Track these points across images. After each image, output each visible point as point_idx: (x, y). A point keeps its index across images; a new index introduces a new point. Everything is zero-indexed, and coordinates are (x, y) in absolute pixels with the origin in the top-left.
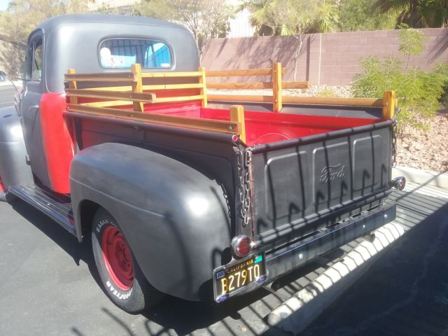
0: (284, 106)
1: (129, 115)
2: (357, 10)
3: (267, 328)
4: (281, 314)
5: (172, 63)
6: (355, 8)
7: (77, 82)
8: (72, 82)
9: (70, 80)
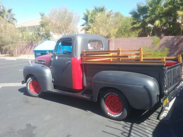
0: (143, 60)
1: (116, 62)
2: (122, 30)
3: (160, 121)
4: (164, 116)
5: (103, 48)
6: (121, 30)
7: (86, 54)
8: (84, 54)
9: (83, 53)
